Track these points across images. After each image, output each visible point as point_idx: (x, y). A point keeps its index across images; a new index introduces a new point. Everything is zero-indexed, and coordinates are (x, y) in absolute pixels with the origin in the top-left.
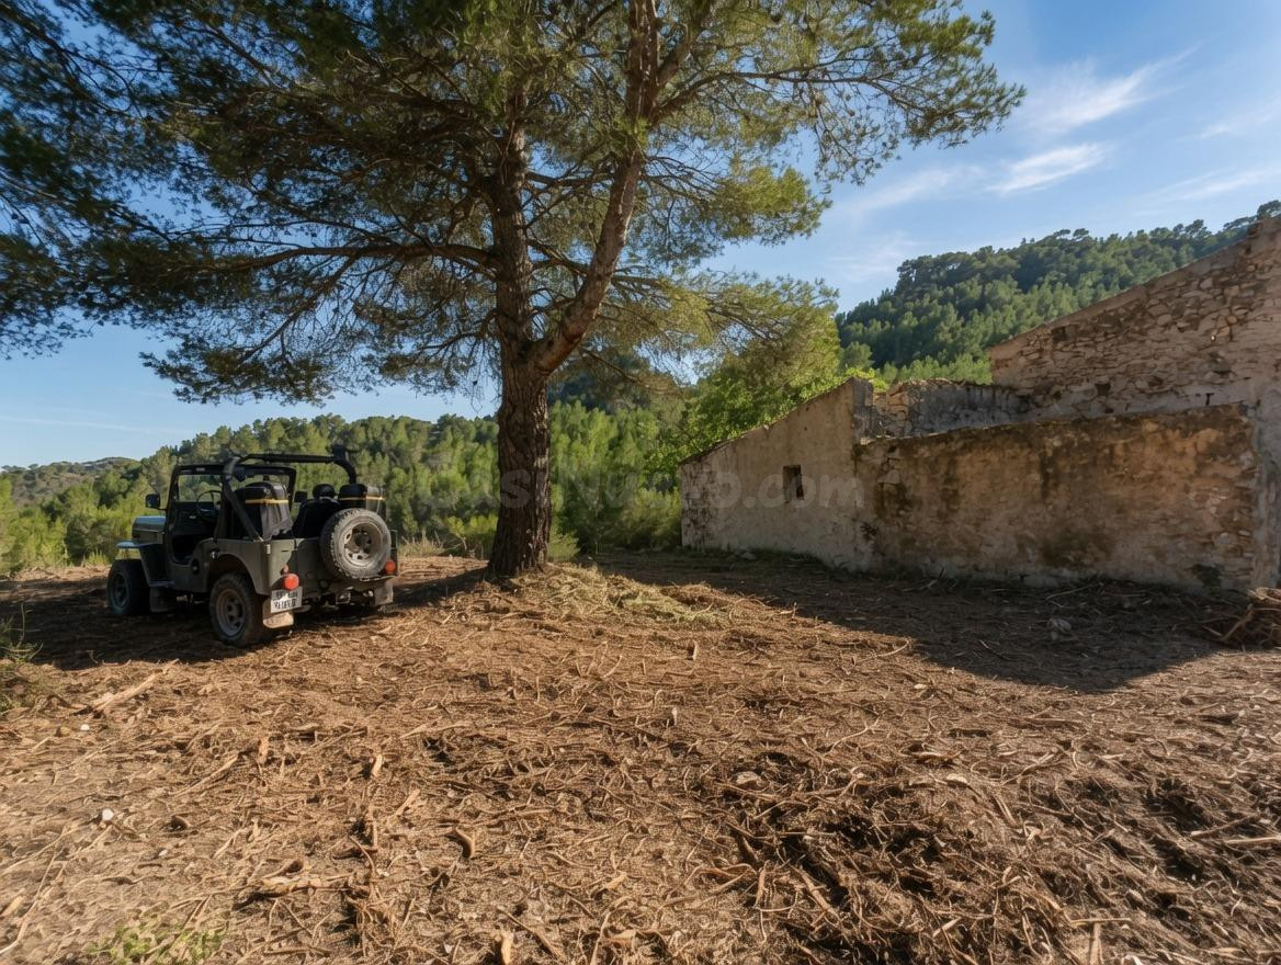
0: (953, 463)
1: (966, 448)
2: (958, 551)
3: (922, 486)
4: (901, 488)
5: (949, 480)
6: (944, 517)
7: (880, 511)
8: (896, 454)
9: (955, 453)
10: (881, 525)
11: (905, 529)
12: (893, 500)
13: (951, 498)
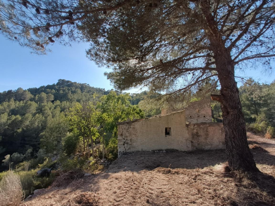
0: (207, 129)
1: (209, 126)
2: (209, 145)
3: (201, 133)
4: (197, 133)
5: (207, 132)
6: (206, 139)
7: (193, 137)
8: (196, 126)
9: (207, 127)
10: (193, 141)
11: (199, 141)
12: (196, 135)
13: (207, 135)
